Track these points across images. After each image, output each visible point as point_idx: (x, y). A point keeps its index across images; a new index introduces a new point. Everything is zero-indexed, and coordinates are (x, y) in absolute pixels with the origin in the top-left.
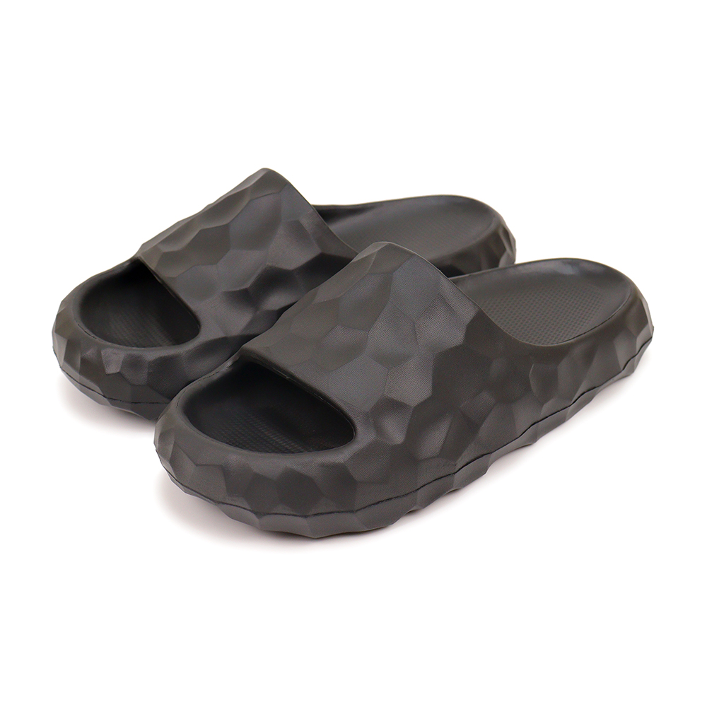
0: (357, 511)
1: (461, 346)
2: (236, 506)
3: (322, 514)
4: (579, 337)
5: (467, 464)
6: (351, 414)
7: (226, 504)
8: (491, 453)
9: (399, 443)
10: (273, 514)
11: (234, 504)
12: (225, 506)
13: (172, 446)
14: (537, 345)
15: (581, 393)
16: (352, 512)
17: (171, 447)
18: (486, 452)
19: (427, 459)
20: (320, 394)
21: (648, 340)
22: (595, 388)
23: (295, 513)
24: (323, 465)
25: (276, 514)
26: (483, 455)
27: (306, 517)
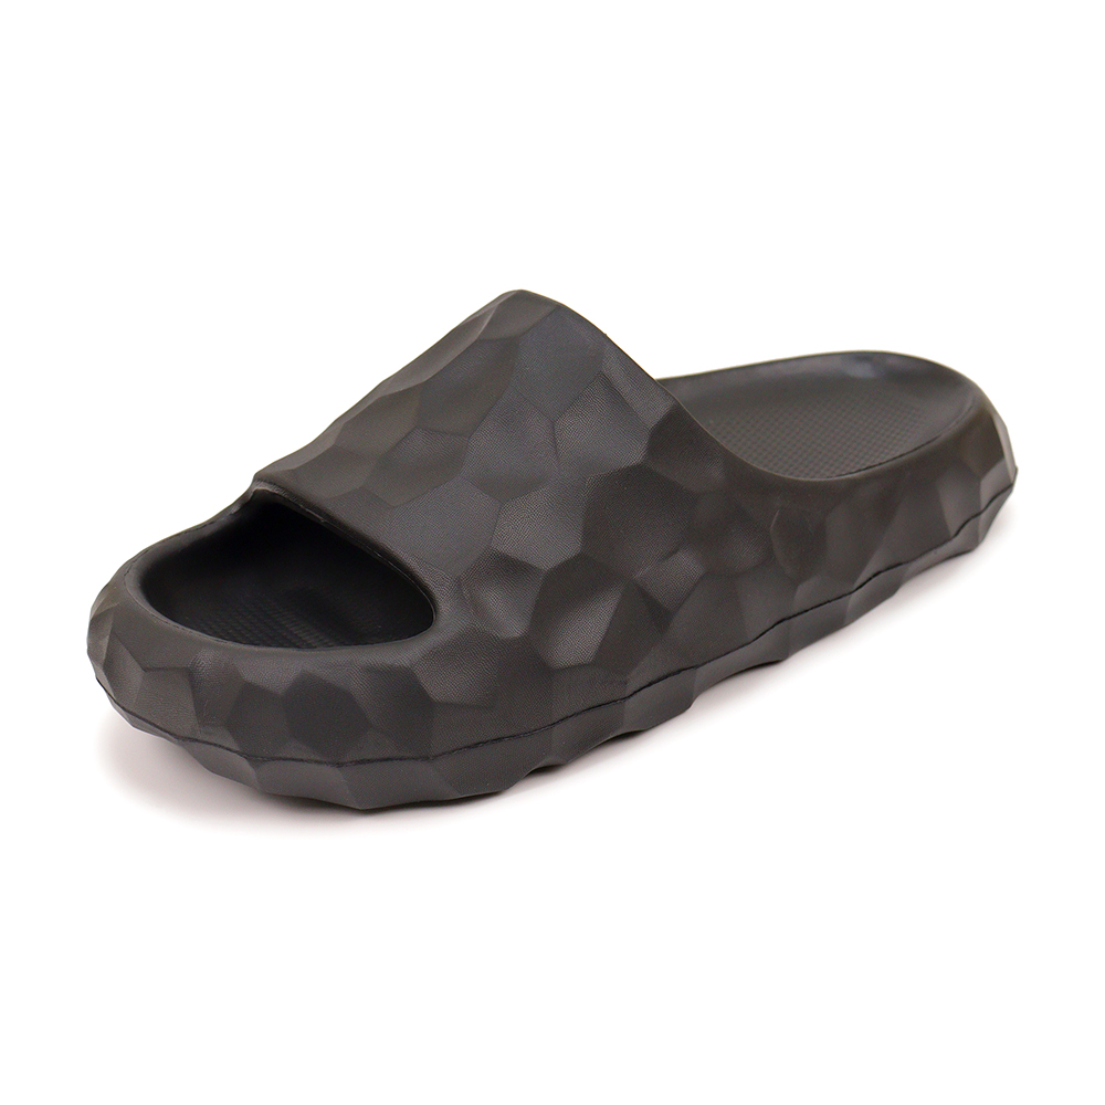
0: (436, 757)
1: (638, 466)
2: (215, 745)
3: (369, 761)
4: (870, 471)
5: (650, 685)
6: (428, 580)
7: (197, 740)
8: (697, 667)
9: (516, 635)
10: (279, 759)
11: (210, 741)
12: (195, 745)
13: (107, 640)
14: (787, 476)
15: (875, 571)
16: (426, 758)
17: (105, 642)
18: (685, 665)
19: (571, 669)
20: (375, 547)
21: (1006, 488)
22: (899, 564)
23: (318, 758)
24: (372, 671)
25: (285, 759)
26: (679, 671)
27: (339, 765)
